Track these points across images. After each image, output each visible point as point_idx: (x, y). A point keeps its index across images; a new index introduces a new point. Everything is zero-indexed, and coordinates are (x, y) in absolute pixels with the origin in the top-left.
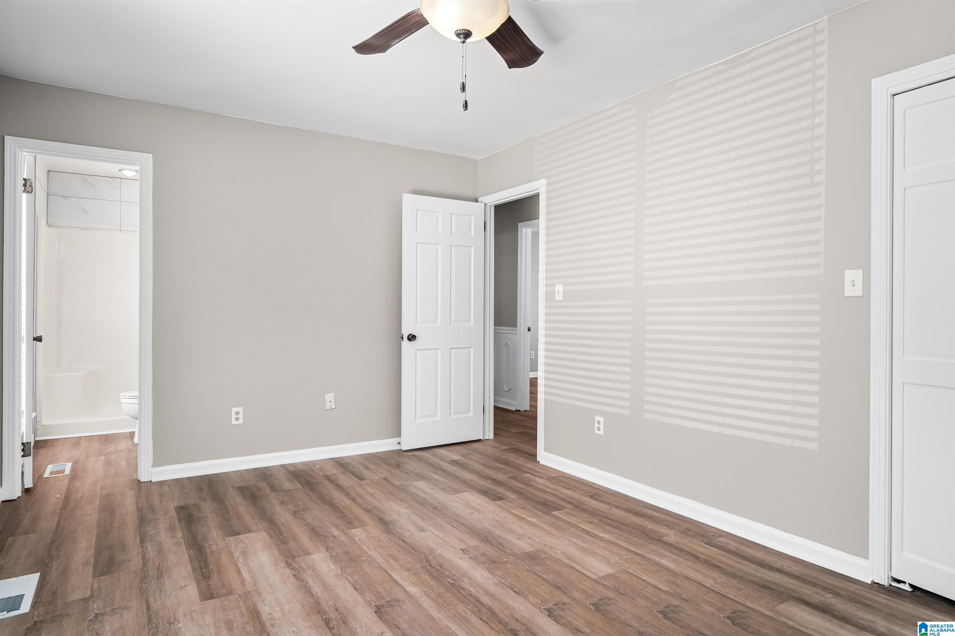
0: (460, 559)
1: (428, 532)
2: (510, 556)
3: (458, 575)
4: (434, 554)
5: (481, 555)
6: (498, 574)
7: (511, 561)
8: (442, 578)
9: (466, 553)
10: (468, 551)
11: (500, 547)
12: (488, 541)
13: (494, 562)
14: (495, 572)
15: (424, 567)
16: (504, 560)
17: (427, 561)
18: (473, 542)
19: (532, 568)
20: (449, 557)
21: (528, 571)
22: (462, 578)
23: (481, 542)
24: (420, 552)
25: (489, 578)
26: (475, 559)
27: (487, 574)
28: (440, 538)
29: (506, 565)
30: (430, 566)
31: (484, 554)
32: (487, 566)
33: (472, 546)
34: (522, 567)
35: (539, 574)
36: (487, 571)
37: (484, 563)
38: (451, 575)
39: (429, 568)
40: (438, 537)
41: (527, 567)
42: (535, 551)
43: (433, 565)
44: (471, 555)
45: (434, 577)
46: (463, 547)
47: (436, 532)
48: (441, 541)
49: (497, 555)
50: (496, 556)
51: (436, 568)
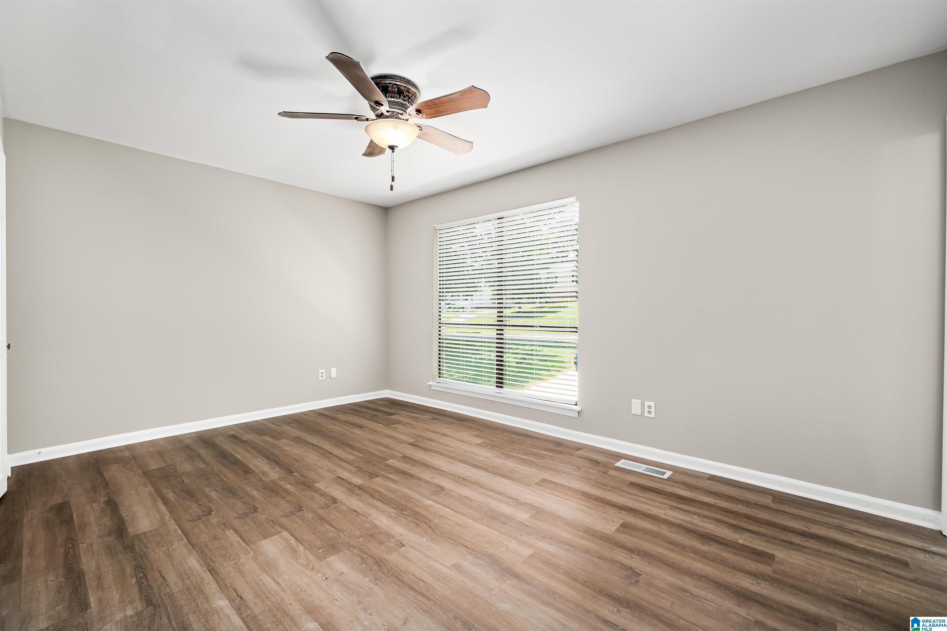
0: (403, 534)
1: (448, 565)
2: (355, 545)
3: (400, 518)
4: (428, 535)
5: (384, 542)
6: (368, 524)
7: (356, 539)
8: (412, 514)
9: (399, 542)
10: (397, 545)
11: (364, 556)
12: (377, 563)
13: (371, 536)
14: (371, 525)
15: (430, 521)
16: (361, 540)
17: (430, 527)
18: (393, 558)
19: (337, 534)
20: (414, 534)
21: (341, 531)
22: (396, 516)
23: (385, 560)
24: (443, 536)
25: (375, 519)
26: (389, 536)
27: (377, 522)
28: (431, 558)
29: (360, 534)
30: (426, 523)
31: (381, 543)
32: (378, 530)
33: (394, 552)
34: (345, 534)
35: (333, 529)
36: (378, 525)
37: (381, 533)
38: (406, 517)
39: (426, 521)
40: (434, 560)
41: (341, 535)
42: (327, 556)
43: (424, 524)
44: (393, 541)
45: (419, 513)
46: (403, 549)
47: (439, 566)
48: (428, 553)
49: (368, 545)
50: (368, 543)
51: (420, 521)
